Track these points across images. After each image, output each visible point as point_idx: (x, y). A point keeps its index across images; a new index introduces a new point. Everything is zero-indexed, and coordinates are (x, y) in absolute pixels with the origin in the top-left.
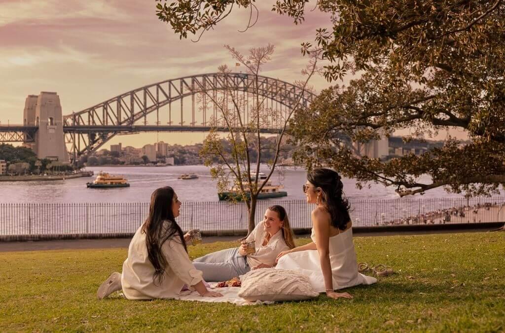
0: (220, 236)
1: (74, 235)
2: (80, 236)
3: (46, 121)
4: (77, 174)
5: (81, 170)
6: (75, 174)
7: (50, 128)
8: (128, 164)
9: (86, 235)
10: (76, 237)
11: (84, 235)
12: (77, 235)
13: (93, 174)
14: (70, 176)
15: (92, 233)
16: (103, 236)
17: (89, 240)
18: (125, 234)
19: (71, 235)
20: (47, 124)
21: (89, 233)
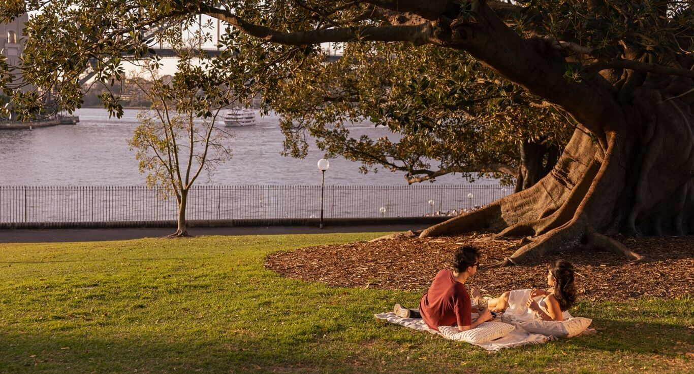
0: (192, 227)
1: (9, 224)
2: (16, 225)
3: (3, 36)
4: (53, 120)
5: (59, 113)
6: (49, 120)
7: (9, 48)
8: (135, 106)
9: (24, 223)
10: (11, 227)
11: (21, 224)
12: (13, 224)
13: (78, 121)
14: (41, 123)
15: (31, 221)
16: (45, 225)
17: (28, 231)
18: (73, 223)
19: (6, 224)
20: (6, 41)
21: (28, 221)
